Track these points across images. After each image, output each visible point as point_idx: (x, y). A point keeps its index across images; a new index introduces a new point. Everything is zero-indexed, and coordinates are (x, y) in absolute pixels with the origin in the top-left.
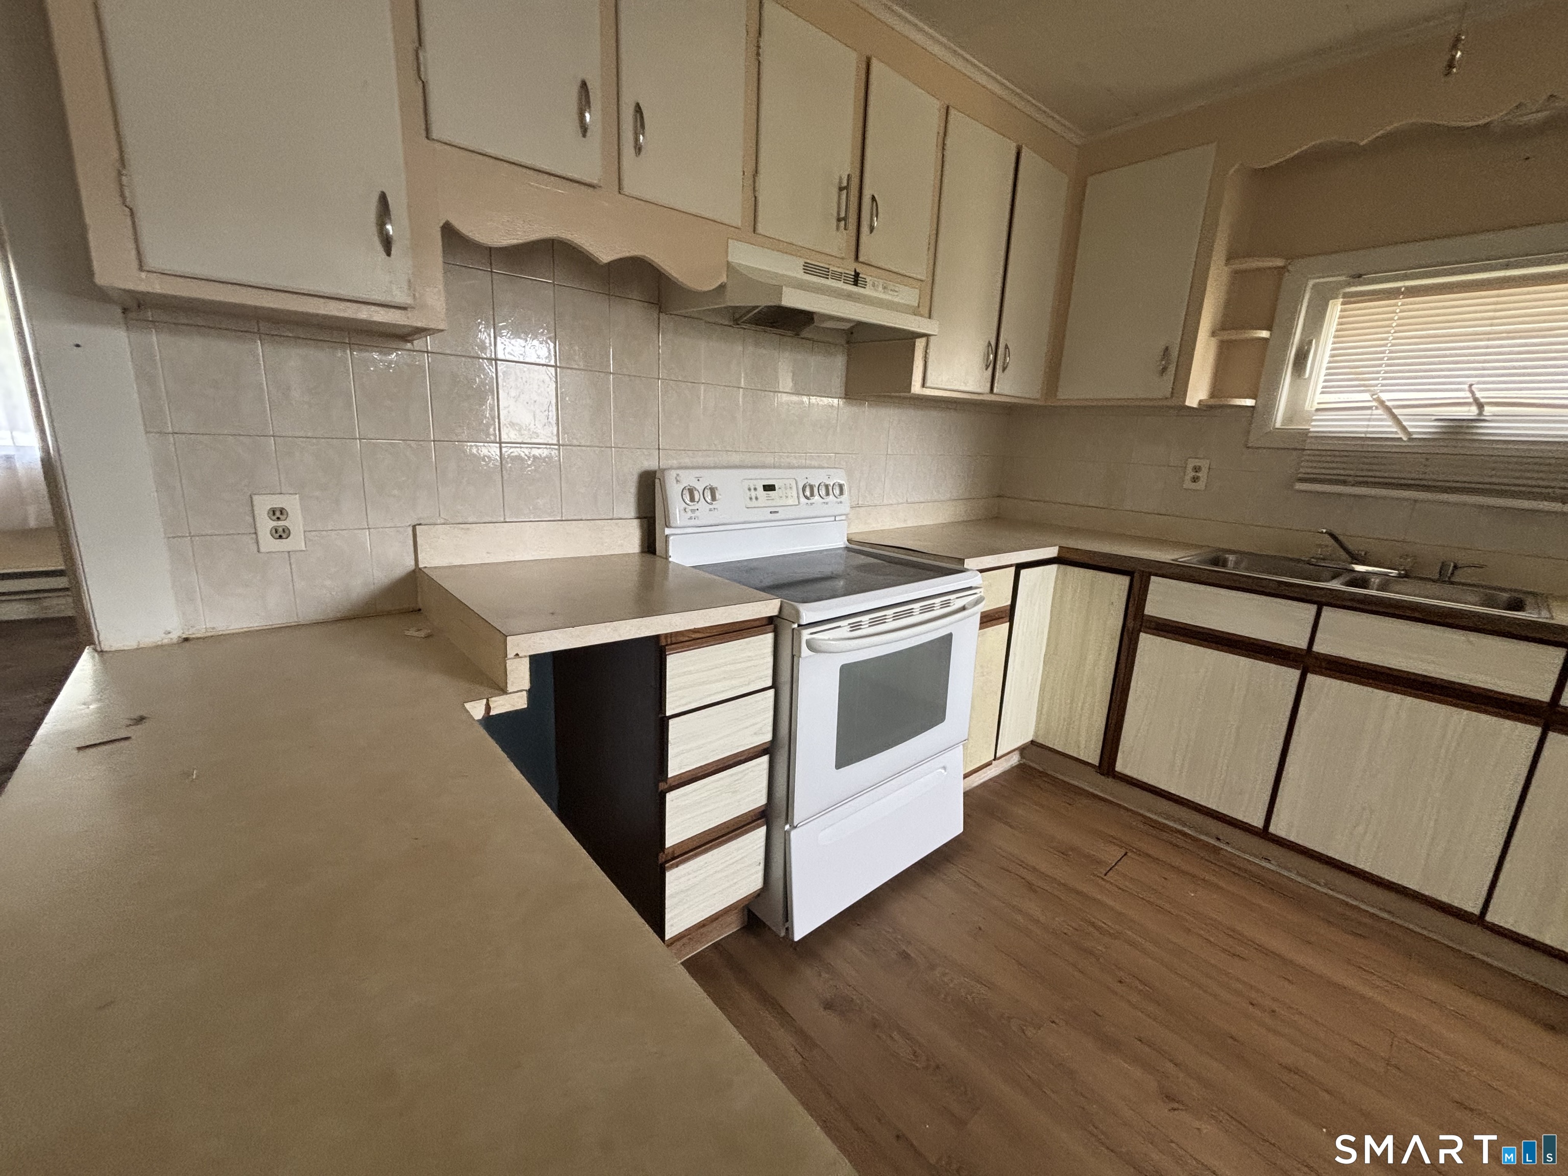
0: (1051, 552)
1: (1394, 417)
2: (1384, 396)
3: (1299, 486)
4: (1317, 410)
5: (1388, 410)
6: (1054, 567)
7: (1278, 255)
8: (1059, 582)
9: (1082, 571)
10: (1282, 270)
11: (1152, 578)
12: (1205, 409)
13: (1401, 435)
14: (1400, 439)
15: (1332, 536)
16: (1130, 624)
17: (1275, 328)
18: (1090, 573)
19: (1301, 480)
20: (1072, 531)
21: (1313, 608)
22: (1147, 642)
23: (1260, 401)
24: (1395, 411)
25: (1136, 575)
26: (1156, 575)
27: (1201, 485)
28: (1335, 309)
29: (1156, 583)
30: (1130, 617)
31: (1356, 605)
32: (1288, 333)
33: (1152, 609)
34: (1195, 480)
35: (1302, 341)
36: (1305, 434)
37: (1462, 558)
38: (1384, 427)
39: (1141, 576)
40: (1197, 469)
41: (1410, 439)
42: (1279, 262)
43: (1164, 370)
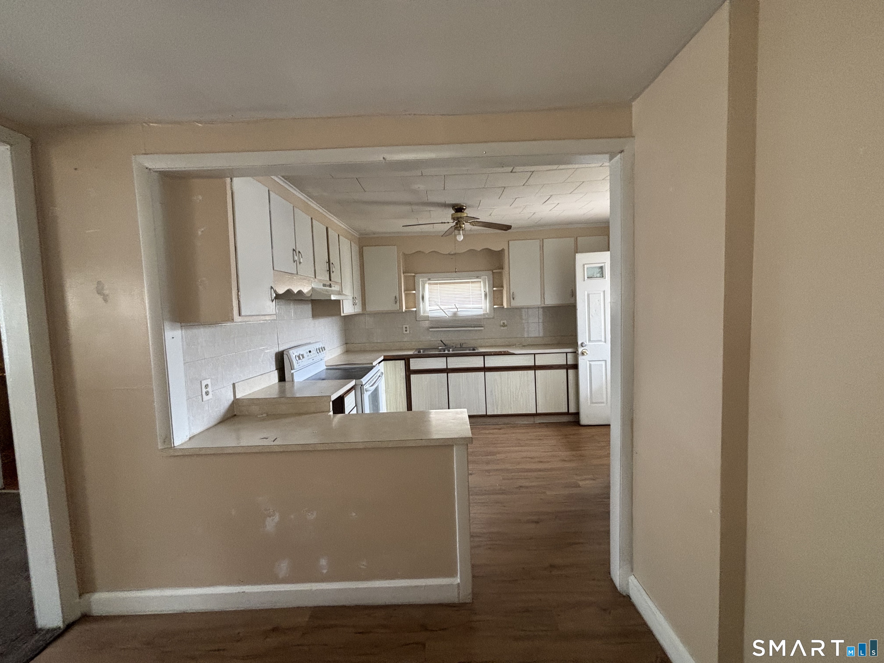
0: (382, 358)
1: (444, 311)
2: (442, 307)
3: (430, 329)
4: (430, 311)
5: (443, 310)
6: (383, 362)
7: (413, 273)
8: (385, 366)
9: (391, 362)
10: (414, 276)
11: (410, 359)
12: (406, 311)
13: (446, 316)
14: (446, 317)
15: (441, 341)
16: (407, 373)
17: (416, 289)
18: (393, 361)
19: (430, 328)
20: (385, 350)
21: (445, 358)
22: (413, 377)
23: (417, 308)
24: (444, 310)
25: (406, 360)
26: (411, 358)
27: (408, 332)
28: (427, 286)
29: (412, 361)
30: (407, 371)
31: (453, 355)
32: (419, 290)
33: (412, 368)
34: (406, 331)
35: (422, 293)
36: (428, 316)
37: (463, 342)
38: (443, 315)
39: (407, 359)
40: (406, 328)
41: (449, 317)
42: (413, 274)
43: (396, 302)
